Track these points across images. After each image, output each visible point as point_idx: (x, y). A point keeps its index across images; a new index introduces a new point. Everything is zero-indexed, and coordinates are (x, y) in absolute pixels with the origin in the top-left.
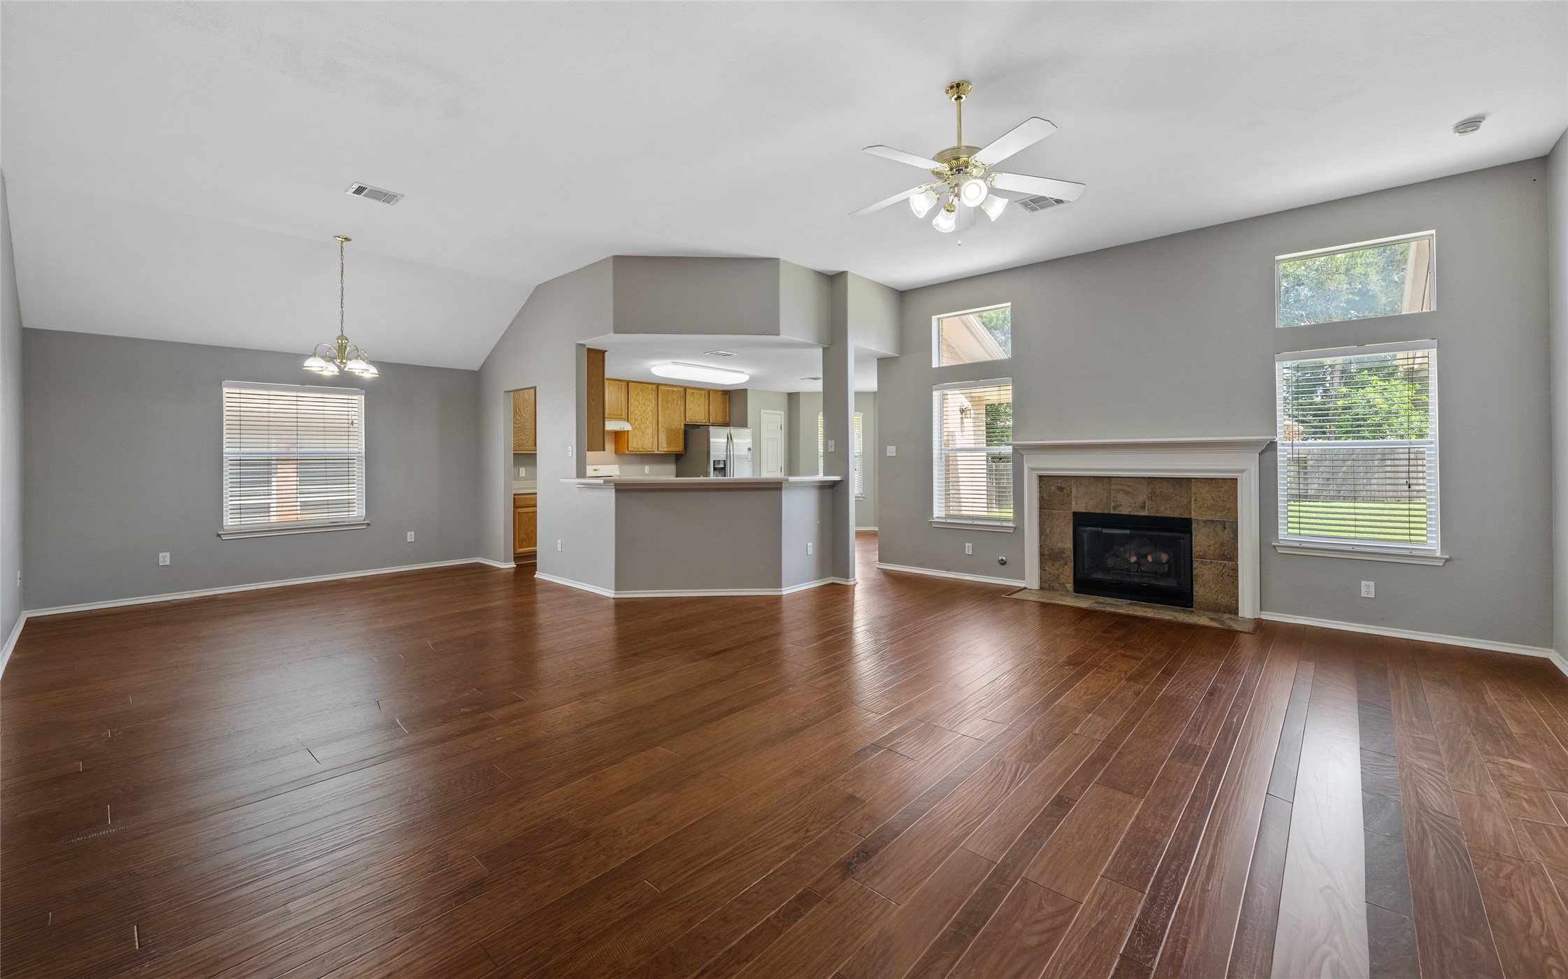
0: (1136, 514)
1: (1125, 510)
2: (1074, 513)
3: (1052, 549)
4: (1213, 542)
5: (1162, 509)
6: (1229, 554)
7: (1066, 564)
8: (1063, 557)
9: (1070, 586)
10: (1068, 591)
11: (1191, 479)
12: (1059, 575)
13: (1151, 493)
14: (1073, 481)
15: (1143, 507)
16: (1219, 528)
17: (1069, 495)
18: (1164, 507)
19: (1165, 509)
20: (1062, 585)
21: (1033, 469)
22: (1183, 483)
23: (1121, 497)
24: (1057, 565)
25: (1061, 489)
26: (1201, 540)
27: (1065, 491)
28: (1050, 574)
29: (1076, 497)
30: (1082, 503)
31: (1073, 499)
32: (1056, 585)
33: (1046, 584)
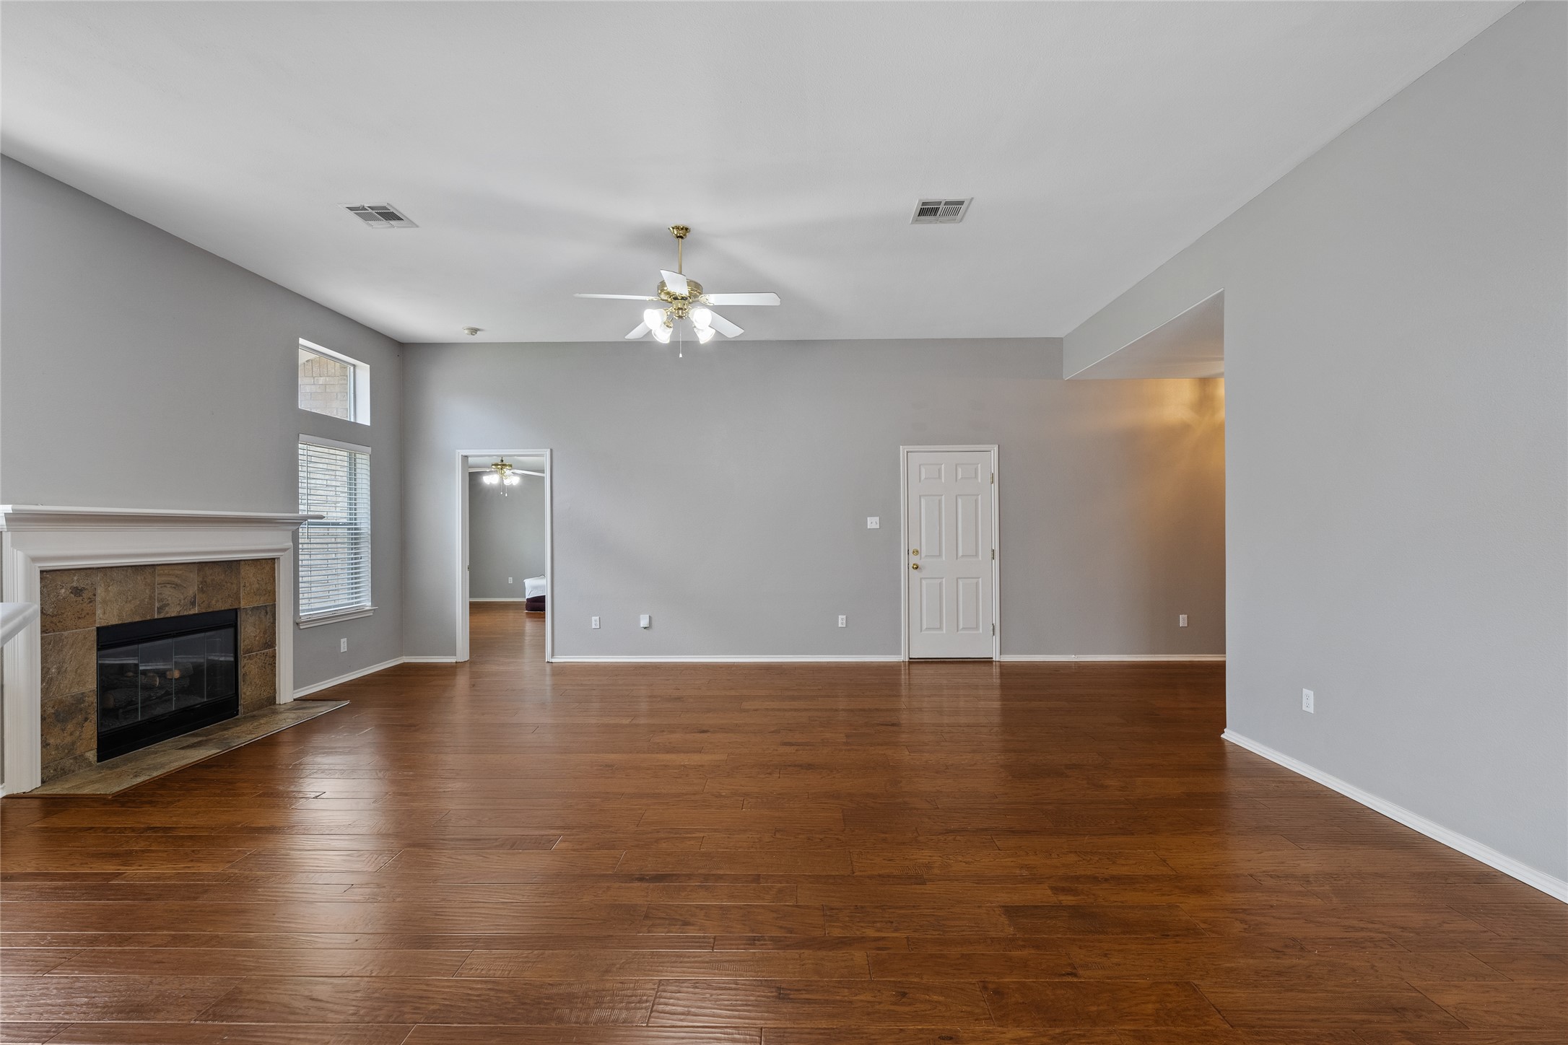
0: (186, 613)
1: (173, 612)
2: (98, 628)
3: (61, 702)
4: (258, 631)
5: (213, 602)
6: (269, 642)
7: (86, 719)
8: (81, 710)
9: (92, 755)
10: (90, 764)
11: (238, 562)
12: (73, 743)
13: (202, 583)
14: (100, 575)
15: (193, 604)
16: (263, 612)
17: (91, 601)
18: (215, 599)
19: (217, 601)
20: (80, 759)
21: (35, 559)
22: (231, 566)
23: (168, 592)
24: (70, 727)
25: (77, 591)
26: (249, 631)
27: (86, 595)
28: (57, 748)
29: (105, 602)
30: (110, 612)
31: (99, 606)
32: (68, 763)
33: (51, 772)
